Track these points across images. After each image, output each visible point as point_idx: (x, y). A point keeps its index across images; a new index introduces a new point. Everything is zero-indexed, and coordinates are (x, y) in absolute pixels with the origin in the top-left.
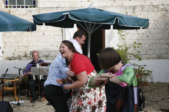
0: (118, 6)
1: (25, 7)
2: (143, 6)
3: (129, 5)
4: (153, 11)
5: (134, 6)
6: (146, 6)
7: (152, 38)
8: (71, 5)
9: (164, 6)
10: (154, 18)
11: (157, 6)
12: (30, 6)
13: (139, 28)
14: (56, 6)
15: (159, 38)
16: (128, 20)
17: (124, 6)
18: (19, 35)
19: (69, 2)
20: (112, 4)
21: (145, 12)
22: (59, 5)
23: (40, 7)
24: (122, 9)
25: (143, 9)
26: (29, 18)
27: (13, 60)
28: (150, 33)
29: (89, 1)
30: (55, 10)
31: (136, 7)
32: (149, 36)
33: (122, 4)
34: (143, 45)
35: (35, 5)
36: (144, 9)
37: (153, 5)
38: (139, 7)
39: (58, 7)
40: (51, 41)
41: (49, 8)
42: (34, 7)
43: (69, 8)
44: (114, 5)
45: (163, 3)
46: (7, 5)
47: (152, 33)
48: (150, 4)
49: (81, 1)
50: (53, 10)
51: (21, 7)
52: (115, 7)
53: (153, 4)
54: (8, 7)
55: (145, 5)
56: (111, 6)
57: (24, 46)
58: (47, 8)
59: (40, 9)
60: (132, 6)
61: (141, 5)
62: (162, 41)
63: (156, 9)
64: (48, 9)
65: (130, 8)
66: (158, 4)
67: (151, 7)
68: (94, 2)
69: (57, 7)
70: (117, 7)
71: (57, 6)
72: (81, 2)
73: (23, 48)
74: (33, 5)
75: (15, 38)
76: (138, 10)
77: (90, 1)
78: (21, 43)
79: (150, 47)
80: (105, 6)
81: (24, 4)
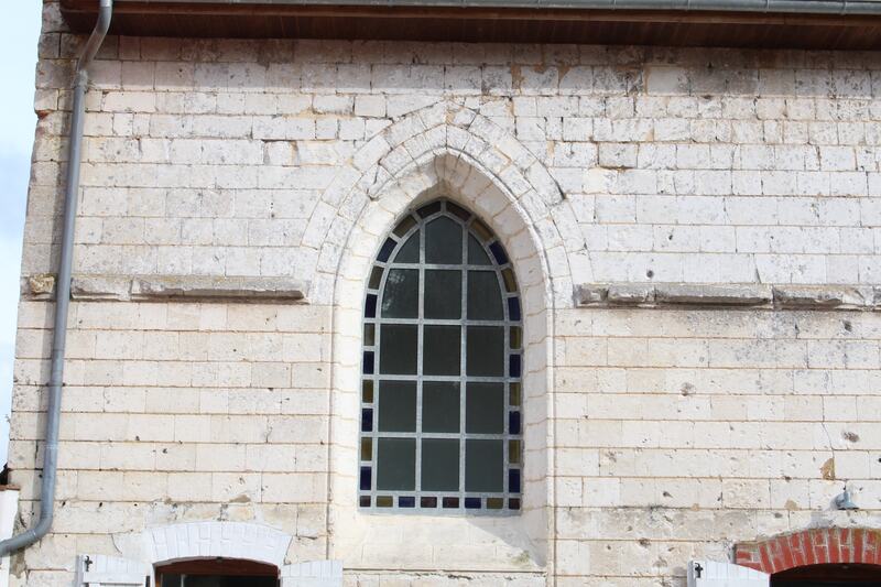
8: (732, 495)
12: (493, 495)
14: (645, 503)
19: (721, 479)
22: (665, 494)
23: (556, 507)
29: (833, 478)
30: (639, 522)
35: (517, 490)
39: (658, 507)
42: (515, 504)
43: (721, 513)
46: (367, 492)
49: (788, 479)
50: (629, 524)
51: (440, 502)
54: (374, 501)
58: (595, 509)
59: (559, 516)
64: (604, 514)
68: (859, 484)
69: (651, 508)
71: (653, 502)
72: (784, 482)
74: (506, 495)
77: (837, 475)
81: (456, 488)
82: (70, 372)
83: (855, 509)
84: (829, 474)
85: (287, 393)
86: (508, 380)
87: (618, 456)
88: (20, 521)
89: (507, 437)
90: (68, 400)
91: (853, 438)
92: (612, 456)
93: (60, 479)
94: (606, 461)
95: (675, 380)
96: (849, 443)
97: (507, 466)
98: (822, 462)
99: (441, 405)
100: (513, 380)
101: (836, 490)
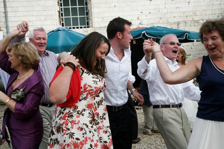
0: (164, 22)
1: (79, 28)
2: (185, 21)
3: (173, 21)
4: (194, 25)
5: (178, 22)
6: (188, 22)
7: (195, 50)
9: (204, 21)
11: (198, 21)
12: (84, 26)
13: (193, 41)
15: (201, 49)
16: (193, 35)
17: (169, 22)
20: (159, 21)
21: (187, 27)
23: (95, 27)
24: (168, 25)
25: (186, 24)
28: (193, 45)
31: (180, 22)
32: (192, 48)
33: (167, 20)
37: (194, 21)
38: (183, 23)
41: (103, 27)
42: (88, 27)
44: (161, 22)
45: (202, 19)
47: (194, 45)
48: (191, 20)
51: (76, 28)
52: (161, 23)
53: (194, 19)
56: (158, 23)
58: (101, 27)
59: (96, 29)
60: (176, 22)
61: (183, 20)
62: (203, 51)
63: (197, 24)
65: (175, 23)
66: (198, 20)
67: (193, 22)
68: (143, 20)
70: (163, 24)
74: (87, 26)
76: (182, 25)
77: (140, 19)
79: (194, 57)
80: (153, 23)
81: (78, 25)
82: (8, 10)
83: (142, 24)
84: (138, 19)
85: (48, 11)
86: (85, 6)
87: (104, 18)
88: (4, 36)
89: (86, 16)
90: (9, 15)
91: (142, 13)
92: (103, 18)
93: (10, 28)
94: (102, 19)
95: (113, 5)
96: (141, 14)
97: (86, 21)
98: (137, 17)
99: (74, 11)
100: (86, 6)
101: (139, 21)
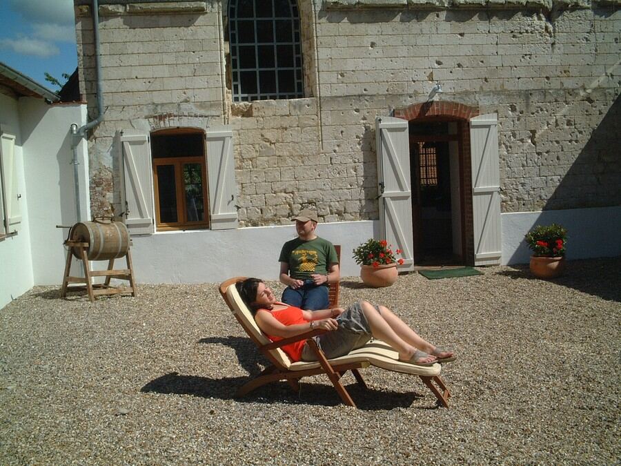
0: (494, 90)
1: (278, 98)
2: (545, 90)
3: (517, 89)
4: (566, 102)
5: (527, 91)
6: (551, 91)
7: (566, 162)
8: (392, 89)
9: (587, 91)
10: (568, 118)
11: (573, 90)
12: (291, 94)
14: (356, 93)
17: (506, 90)
18: (275, 164)
19: (387, 82)
20: (481, 87)
21: (548, 104)
22: (365, 90)
23: (320, 97)
24: (502, 97)
25: (545, 97)
26: (297, 123)
27: (262, 225)
30: (355, 102)
31: (533, 90)
32: (560, 156)
33: (502, 85)
34: (550, 178)
35: (301, 91)
36: (547, 97)
38: (538, 93)
39: (362, 95)
40: (349, 175)
41: (340, 97)
42: (300, 96)
43: (388, 97)
44: (486, 88)
45: (583, 85)
46: (237, 96)
48: (559, 87)
49: (414, 81)
50: (351, 103)
51: (268, 98)
52: (488, 92)
53: (565, 86)
54: (240, 99)
55: (550, 89)
56: (480, 91)
57: (287, 191)
58: (336, 97)
59: (322, 100)
60: (522, 90)
61: (540, 88)
63: (571, 98)
64: (340, 99)
65: (519, 95)
66: (574, 87)
67: (562, 92)
69: (359, 96)
70: (493, 92)
71: (360, 93)
73: (283, 194)
74: (296, 93)
75: (265, 173)
76: (536, 99)
77: (434, 79)
78: (278, 184)
80: (466, 91)
81: (275, 92)
82: (103, 49)
83: (440, 93)
84: (431, 79)
85: (201, 53)
86: (294, 43)
87: (345, 74)
89: (295, 69)
90: (103, 62)
91: (440, 63)
92: (342, 74)
94: (340, 77)
95: (367, 41)
96: (439, 66)
97: (296, 81)
98: (428, 74)
100: (297, 43)
101: (434, 85)
